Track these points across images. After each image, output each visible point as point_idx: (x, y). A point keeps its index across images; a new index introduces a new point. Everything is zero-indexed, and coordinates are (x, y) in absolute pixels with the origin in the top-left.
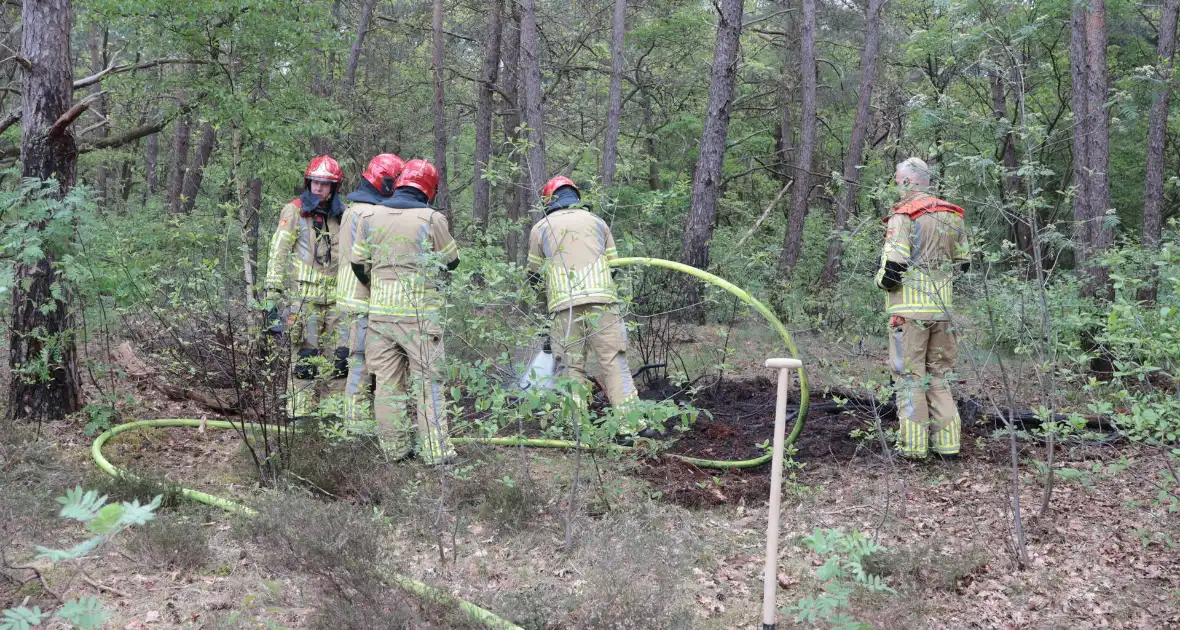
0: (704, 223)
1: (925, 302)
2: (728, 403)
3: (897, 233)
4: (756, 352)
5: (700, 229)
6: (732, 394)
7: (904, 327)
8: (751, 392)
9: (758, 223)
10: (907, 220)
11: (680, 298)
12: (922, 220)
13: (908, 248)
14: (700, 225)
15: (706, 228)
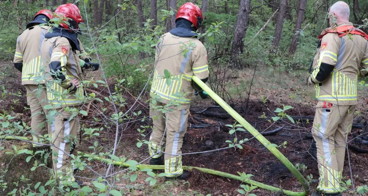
0: (242, 27)
1: (346, 94)
2: (251, 114)
3: (329, 45)
4: (264, 83)
5: (241, 30)
6: (253, 109)
7: (331, 109)
8: (262, 108)
9: (265, 26)
10: (337, 37)
11: (230, 65)
12: (346, 37)
13: (336, 55)
14: (241, 29)
15: (243, 30)
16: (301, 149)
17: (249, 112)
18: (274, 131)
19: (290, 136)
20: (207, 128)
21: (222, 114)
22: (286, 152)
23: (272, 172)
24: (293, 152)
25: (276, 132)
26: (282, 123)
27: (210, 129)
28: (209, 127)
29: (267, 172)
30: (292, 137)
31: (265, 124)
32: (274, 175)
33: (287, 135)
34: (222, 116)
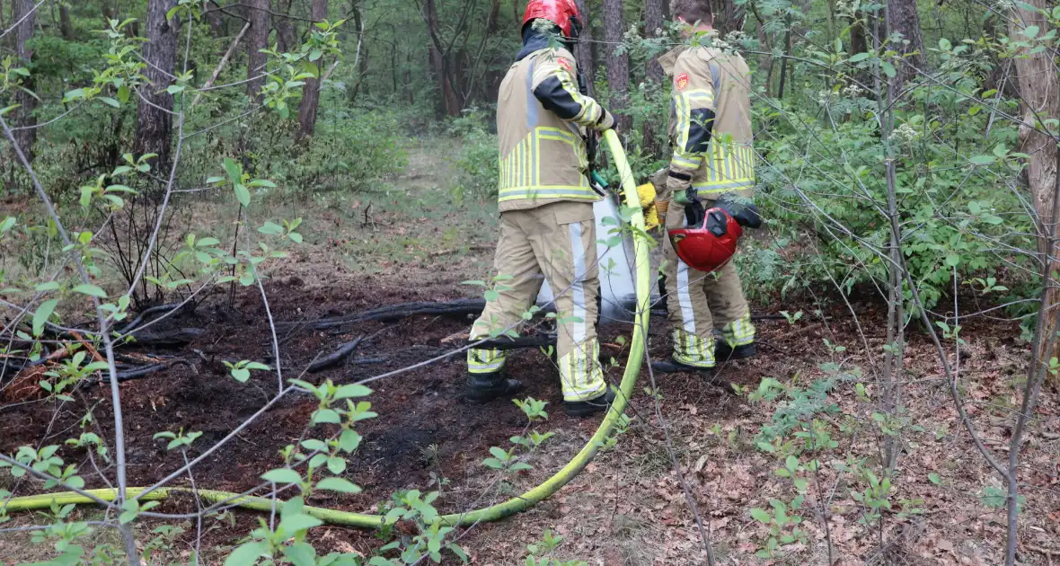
16: (441, 382)
17: (243, 317)
18: (337, 354)
19: (384, 361)
20: (155, 375)
21: (163, 335)
22: (404, 398)
23: (391, 454)
24: (420, 394)
25: (343, 357)
26: (343, 334)
27: (166, 375)
28: (160, 370)
29: (377, 457)
30: (389, 363)
31: (296, 342)
32: (400, 459)
33: (372, 360)
34: (167, 338)
